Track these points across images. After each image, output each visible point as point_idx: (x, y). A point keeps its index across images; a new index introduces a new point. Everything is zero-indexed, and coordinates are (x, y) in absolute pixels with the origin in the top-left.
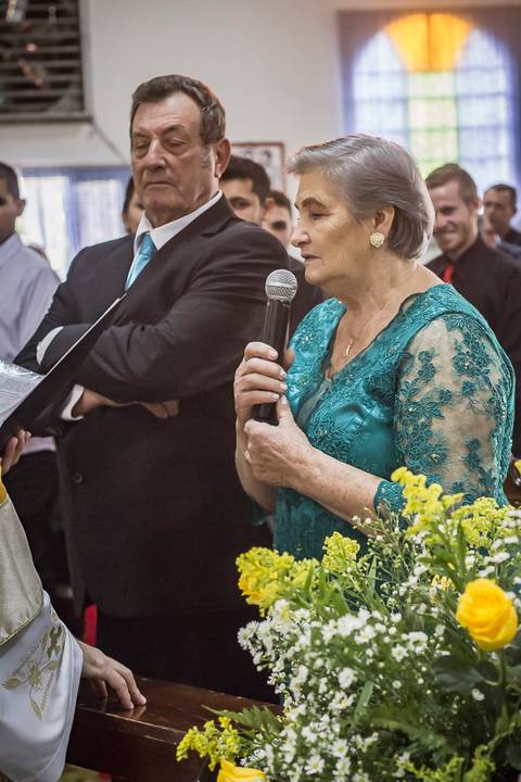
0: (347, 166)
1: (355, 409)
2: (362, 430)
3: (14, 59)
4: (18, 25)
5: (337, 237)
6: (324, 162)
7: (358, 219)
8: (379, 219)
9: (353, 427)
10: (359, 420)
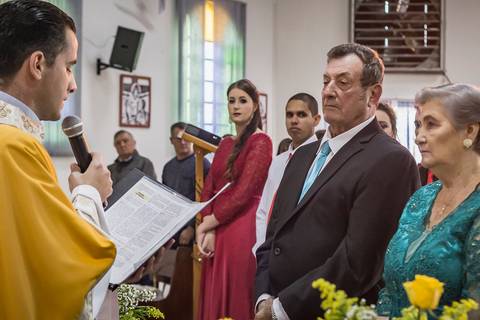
0: (452, 97)
1: (444, 244)
2: (447, 257)
3: (399, 35)
4: (403, 15)
5: (442, 139)
6: (439, 95)
7: (457, 129)
8: (470, 130)
9: (441, 255)
10: (445, 250)
